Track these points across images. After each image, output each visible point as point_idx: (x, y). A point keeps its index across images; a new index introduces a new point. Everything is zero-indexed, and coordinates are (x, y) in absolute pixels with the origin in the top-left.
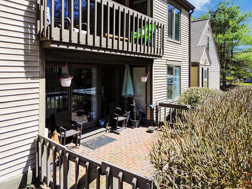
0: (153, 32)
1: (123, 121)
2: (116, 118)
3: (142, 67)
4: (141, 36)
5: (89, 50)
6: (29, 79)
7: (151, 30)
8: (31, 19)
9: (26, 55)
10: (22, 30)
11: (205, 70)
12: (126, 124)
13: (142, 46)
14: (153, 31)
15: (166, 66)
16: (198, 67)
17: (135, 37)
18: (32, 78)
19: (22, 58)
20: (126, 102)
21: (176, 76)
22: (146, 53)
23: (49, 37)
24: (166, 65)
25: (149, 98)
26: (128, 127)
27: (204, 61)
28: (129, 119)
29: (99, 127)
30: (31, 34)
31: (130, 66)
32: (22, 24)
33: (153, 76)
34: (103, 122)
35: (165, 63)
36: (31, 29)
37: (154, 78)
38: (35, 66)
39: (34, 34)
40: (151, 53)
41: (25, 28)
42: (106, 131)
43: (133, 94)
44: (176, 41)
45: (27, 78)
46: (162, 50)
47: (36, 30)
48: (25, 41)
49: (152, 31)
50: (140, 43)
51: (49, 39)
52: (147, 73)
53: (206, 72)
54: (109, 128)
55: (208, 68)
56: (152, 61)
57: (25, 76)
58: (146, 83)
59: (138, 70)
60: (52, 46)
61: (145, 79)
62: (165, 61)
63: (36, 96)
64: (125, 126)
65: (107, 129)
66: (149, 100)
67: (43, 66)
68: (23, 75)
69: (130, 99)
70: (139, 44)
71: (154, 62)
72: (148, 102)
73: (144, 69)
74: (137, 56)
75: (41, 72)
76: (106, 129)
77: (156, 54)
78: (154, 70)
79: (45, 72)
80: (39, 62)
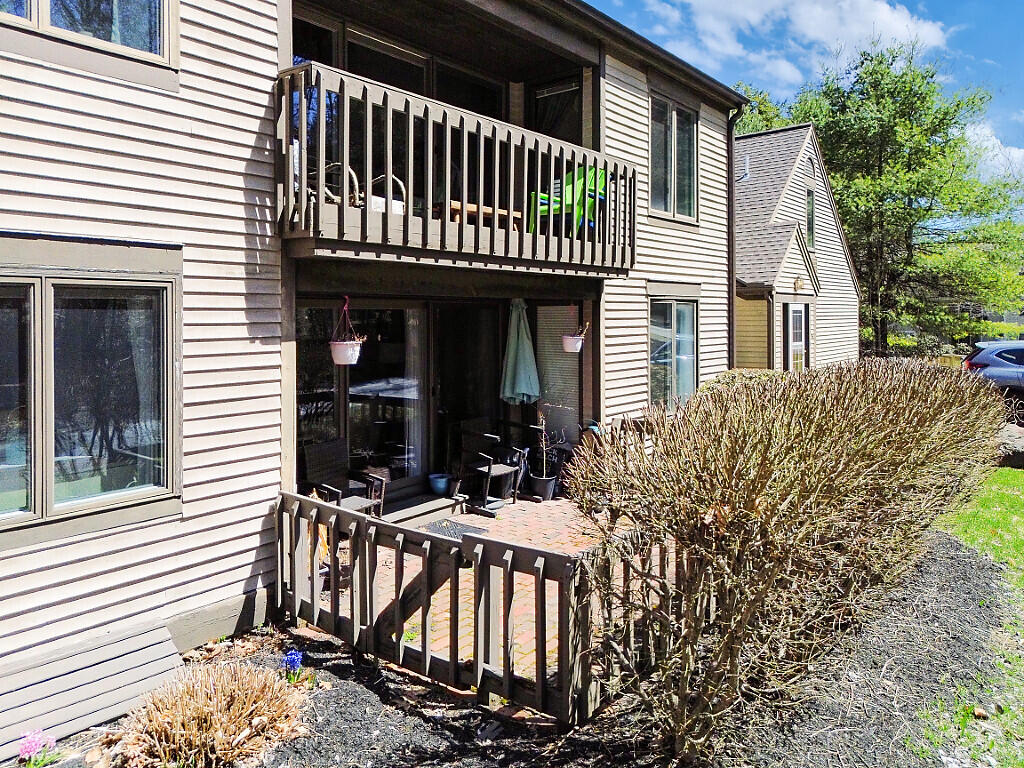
0: (600, 194)
1: (506, 476)
2: (485, 469)
3: (567, 303)
4: (561, 208)
6: (257, 342)
7: (593, 188)
8: (264, 181)
9: (250, 278)
10: (241, 212)
11: (795, 312)
12: (514, 488)
13: (566, 242)
14: (600, 190)
15: (646, 300)
16: (769, 302)
17: (541, 212)
18: (265, 340)
19: (241, 287)
20: (515, 418)
21: (684, 333)
22: (576, 260)
23: (312, 229)
24: (647, 296)
25: (588, 403)
26: (520, 499)
27: (793, 280)
28: (526, 474)
29: (431, 494)
30: (263, 221)
31: (527, 301)
32: (240, 197)
33: (603, 332)
34: (444, 480)
35: (643, 291)
36: (263, 207)
37: (603, 341)
38: (271, 307)
39: (268, 222)
40: (592, 262)
41: (249, 206)
42: (453, 506)
43: (535, 392)
44: (679, 217)
45: (253, 340)
46: (628, 249)
47: (274, 209)
48: (247, 242)
49: (595, 191)
50: (557, 233)
51: (312, 235)
52: (581, 323)
53: (797, 320)
54: (461, 499)
55: (807, 306)
56: (596, 286)
57: (248, 336)
58: (581, 354)
59: (554, 316)
60: (319, 252)
61: (574, 344)
63: (274, 388)
64: (513, 495)
65: (457, 502)
66: (588, 412)
67: (291, 307)
68: (244, 332)
69: (529, 410)
70: (554, 235)
71: (606, 289)
72: (588, 419)
73: (572, 311)
74: (550, 271)
75: (285, 323)
76: (454, 502)
77: (608, 263)
78: (603, 314)
79: (294, 325)
80: (279, 298)
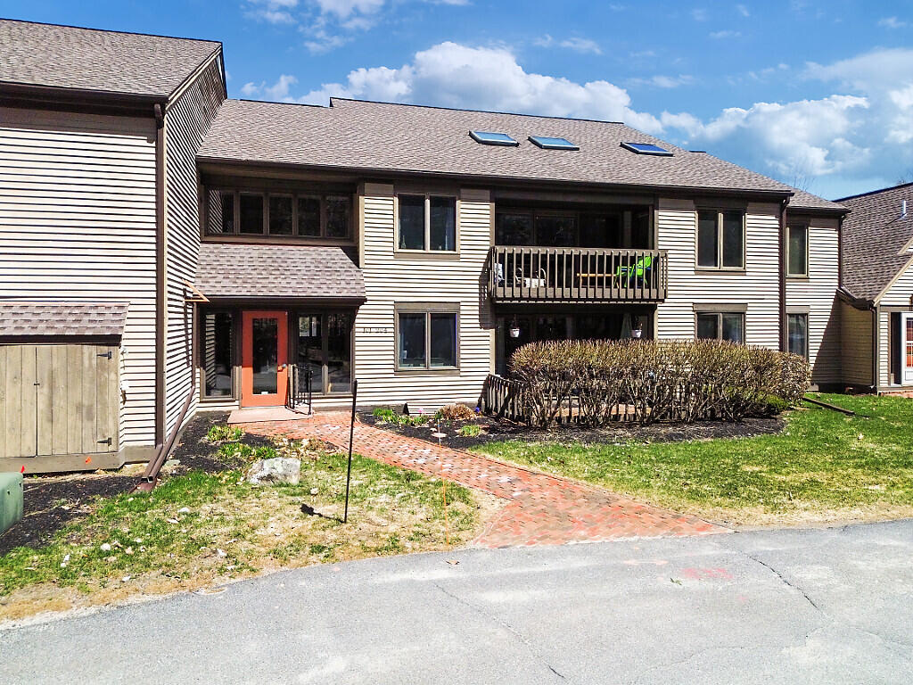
5: (526, 302)
9: (480, 310)
10: (478, 291)
11: (909, 319)
15: (692, 313)
16: (872, 312)
18: (485, 328)
19: (477, 312)
24: (694, 311)
27: (909, 295)
31: (631, 314)
33: (656, 329)
35: (689, 309)
36: (484, 289)
37: (656, 333)
39: (486, 293)
41: (480, 289)
44: (726, 268)
45: (481, 328)
48: (479, 300)
51: (495, 297)
56: (650, 308)
60: (498, 302)
61: (636, 333)
62: (691, 305)
67: (494, 318)
68: (478, 326)
71: (659, 309)
75: (491, 323)
78: (656, 320)
79: (494, 324)
80: (488, 316)
